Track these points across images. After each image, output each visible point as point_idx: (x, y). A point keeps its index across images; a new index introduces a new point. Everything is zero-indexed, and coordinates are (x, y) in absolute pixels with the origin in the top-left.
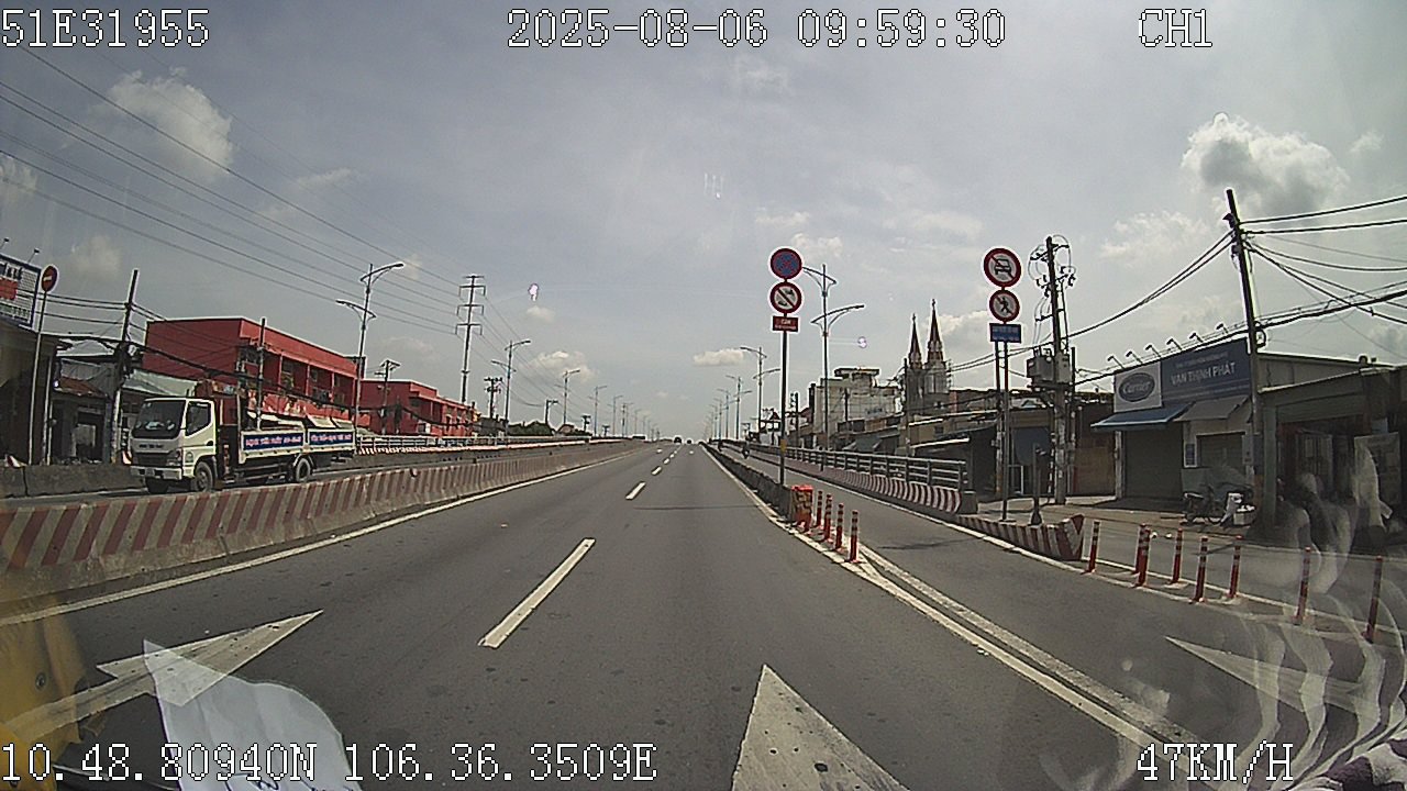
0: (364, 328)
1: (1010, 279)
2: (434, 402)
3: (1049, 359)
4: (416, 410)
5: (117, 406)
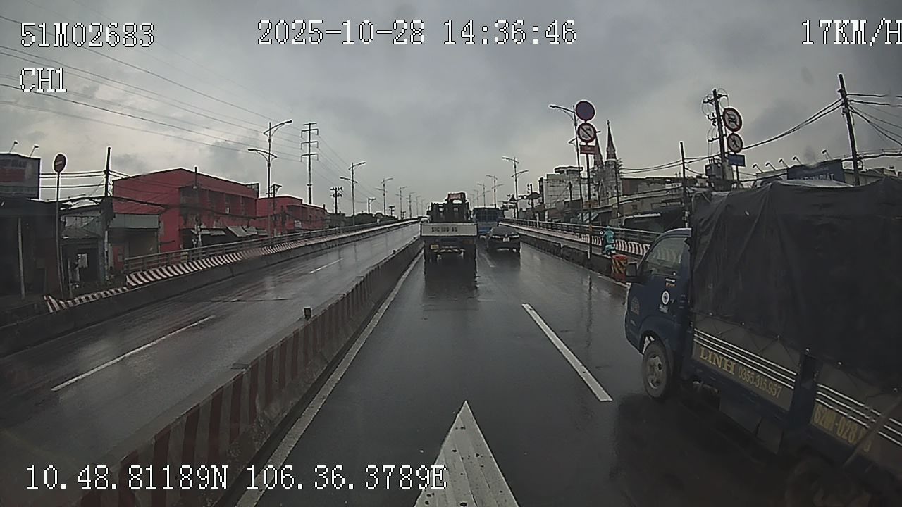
0: (269, 165)
1: (736, 127)
2: (303, 207)
3: (719, 165)
4: (291, 213)
5: (106, 241)
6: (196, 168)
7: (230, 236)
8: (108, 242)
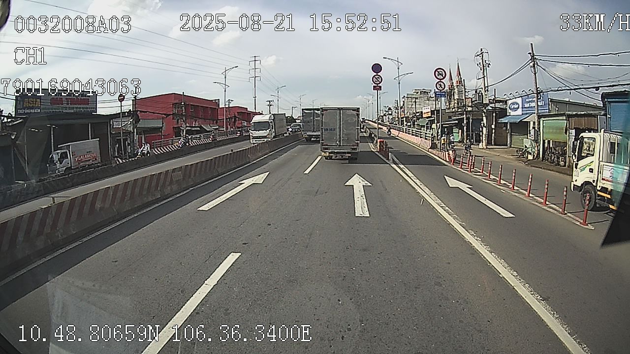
0: (225, 91)
1: (443, 78)
2: (247, 113)
4: (240, 117)
5: (135, 134)
6: (183, 93)
7: (202, 131)
8: (137, 134)
